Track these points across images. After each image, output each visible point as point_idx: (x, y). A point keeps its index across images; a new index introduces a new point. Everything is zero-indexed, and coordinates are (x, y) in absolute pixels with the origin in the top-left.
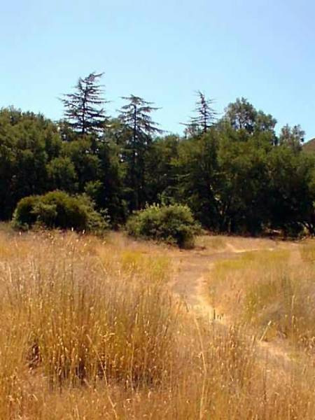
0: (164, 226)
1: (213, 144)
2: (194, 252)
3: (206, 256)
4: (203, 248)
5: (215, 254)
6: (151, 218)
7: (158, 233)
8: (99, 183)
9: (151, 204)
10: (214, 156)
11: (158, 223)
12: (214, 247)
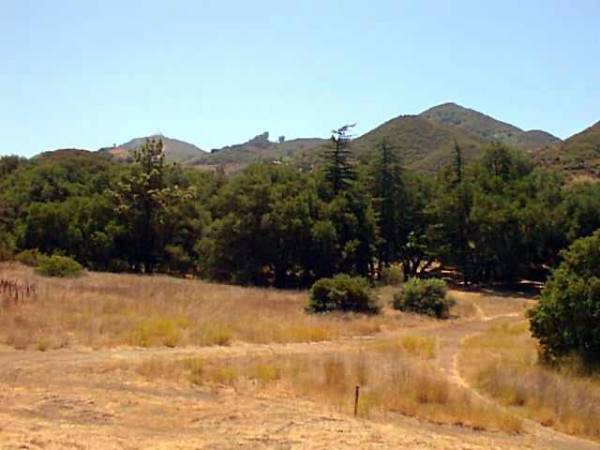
0: (425, 299)
1: (466, 195)
2: (449, 321)
3: (460, 325)
4: (456, 317)
5: (467, 323)
6: (414, 292)
7: (421, 306)
8: (357, 242)
9: (412, 277)
10: (468, 210)
11: (420, 296)
12: (466, 315)
